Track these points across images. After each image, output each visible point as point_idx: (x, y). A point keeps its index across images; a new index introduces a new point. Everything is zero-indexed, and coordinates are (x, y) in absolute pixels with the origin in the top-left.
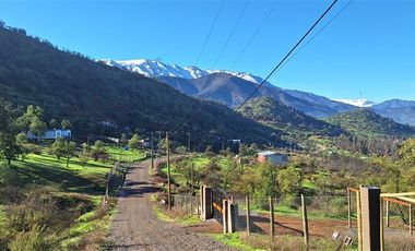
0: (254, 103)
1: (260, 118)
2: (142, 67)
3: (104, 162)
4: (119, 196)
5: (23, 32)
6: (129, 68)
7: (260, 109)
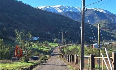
0: (101, 22)
1: (103, 28)
2: (60, 8)
3: (48, 47)
4: (51, 55)
5: (21, 2)
6: (55, 9)
7: (104, 25)
